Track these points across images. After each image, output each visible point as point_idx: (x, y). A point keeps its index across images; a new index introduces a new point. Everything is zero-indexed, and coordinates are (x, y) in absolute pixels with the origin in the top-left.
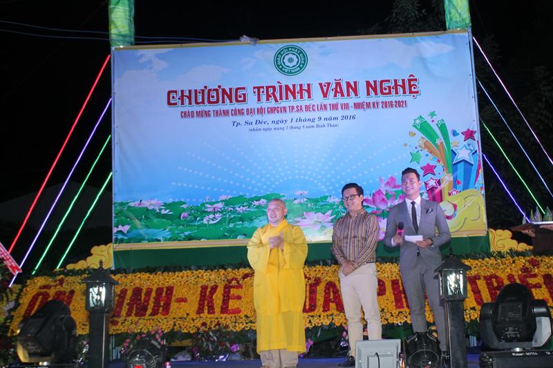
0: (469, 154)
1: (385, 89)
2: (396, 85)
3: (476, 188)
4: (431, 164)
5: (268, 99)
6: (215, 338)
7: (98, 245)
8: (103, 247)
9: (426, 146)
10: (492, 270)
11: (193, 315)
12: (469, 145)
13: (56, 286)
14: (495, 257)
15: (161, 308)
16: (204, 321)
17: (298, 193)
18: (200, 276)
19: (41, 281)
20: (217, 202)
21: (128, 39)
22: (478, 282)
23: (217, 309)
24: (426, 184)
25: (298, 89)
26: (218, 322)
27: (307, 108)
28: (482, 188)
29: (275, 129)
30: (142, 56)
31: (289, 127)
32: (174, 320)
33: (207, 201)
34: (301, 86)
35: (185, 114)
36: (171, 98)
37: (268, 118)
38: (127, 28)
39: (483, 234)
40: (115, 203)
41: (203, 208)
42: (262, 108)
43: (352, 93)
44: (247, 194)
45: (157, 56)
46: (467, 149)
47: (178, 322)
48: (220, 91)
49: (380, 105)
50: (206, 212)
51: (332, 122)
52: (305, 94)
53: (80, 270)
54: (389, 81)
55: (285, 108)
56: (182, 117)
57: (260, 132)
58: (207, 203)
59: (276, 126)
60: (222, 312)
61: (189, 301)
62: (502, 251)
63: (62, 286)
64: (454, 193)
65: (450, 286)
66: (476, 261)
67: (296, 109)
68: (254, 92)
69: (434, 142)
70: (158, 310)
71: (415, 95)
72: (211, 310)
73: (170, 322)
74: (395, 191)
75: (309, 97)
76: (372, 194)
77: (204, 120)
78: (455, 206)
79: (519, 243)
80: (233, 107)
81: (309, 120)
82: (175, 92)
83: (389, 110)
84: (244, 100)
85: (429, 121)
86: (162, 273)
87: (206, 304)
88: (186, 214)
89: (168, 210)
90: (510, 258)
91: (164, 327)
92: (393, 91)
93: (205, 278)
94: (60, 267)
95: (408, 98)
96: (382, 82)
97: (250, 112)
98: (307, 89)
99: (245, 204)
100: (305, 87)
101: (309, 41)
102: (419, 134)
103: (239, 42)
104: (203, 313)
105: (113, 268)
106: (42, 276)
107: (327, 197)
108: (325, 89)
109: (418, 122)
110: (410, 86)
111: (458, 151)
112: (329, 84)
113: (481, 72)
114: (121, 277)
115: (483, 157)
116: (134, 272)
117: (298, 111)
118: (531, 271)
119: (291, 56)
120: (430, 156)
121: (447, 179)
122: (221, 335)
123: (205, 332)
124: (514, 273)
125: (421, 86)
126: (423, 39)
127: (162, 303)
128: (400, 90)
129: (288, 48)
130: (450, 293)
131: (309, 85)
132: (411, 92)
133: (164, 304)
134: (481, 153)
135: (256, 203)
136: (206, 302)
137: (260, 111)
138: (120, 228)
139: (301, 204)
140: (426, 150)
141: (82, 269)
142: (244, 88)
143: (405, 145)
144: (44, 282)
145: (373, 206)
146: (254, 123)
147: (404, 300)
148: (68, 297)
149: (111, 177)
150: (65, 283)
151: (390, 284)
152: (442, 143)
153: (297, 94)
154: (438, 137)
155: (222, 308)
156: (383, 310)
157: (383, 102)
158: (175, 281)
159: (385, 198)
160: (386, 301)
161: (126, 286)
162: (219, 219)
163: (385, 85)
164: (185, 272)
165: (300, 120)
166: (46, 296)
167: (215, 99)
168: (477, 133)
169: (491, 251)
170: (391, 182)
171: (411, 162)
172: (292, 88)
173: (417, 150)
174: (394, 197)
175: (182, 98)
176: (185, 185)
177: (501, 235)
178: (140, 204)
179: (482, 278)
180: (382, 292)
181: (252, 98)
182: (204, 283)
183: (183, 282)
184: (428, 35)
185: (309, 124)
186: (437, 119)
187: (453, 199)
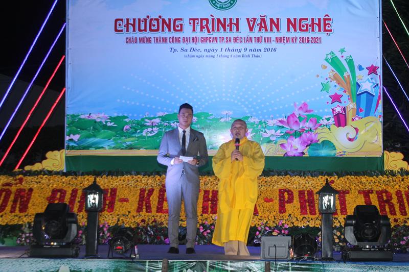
0: (371, 86)
1: (303, 26)
2: (313, 23)
3: (375, 115)
4: (339, 94)
5: (201, 30)
6: (152, 233)
7: (53, 150)
8: (56, 152)
9: (335, 78)
10: (384, 186)
11: (134, 213)
12: (372, 79)
14: (387, 175)
15: (107, 206)
16: (143, 218)
17: (225, 112)
18: (139, 180)
19: (3, 179)
20: (155, 118)
22: (371, 196)
23: (154, 209)
24: (333, 110)
25: (228, 22)
26: (155, 219)
27: (236, 40)
28: (380, 116)
29: (207, 56)
31: (219, 56)
32: (118, 217)
33: (147, 116)
34: (231, 19)
35: (130, 40)
36: (118, 26)
37: (201, 46)
39: (379, 155)
40: (68, 115)
41: (143, 123)
42: (196, 37)
43: (275, 29)
46: (370, 82)
47: (121, 218)
48: (161, 21)
49: (298, 40)
50: (145, 126)
51: (256, 53)
52: (234, 27)
53: (37, 171)
54: (307, 19)
55: (216, 39)
56: (127, 42)
57: (193, 58)
58: (146, 118)
59: (208, 54)
60: (158, 212)
61: (130, 201)
62: (394, 170)
63: (22, 185)
64: (357, 119)
65: (324, 203)
66: (371, 178)
67: (225, 40)
68: (190, 23)
69: (342, 74)
71: (329, 33)
72: (149, 209)
73: (115, 218)
74: (307, 115)
75: (238, 30)
76: (287, 117)
77: (146, 45)
78: (357, 130)
80: (171, 35)
81: (237, 50)
82: (122, 20)
83: (306, 45)
84: (181, 30)
85: (339, 55)
86: (107, 176)
87: (144, 204)
88: (128, 127)
89: (113, 123)
90: (400, 176)
91: (110, 222)
92: (310, 29)
93: (143, 182)
94: (19, 168)
95: (323, 35)
96: (301, 20)
97: (186, 40)
98: (236, 23)
100: (235, 21)
102: (330, 67)
104: (142, 211)
105: (65, 171)
106: (4, 175)
107: (249, 117)
108: (251, 23)
109: (329, 56)
110: (325, 25)
111: (363, 84)
112: (255, 19)
114: (72, 178)
115: (383, 89)
116: (83, 174)
117: (227, 42)
120: (338, 87)
121: (351, 106)
122: (156, 230)
123: (144, 227)
124: (402, 189)
125: (334, 25)
127: (107, 202)
128: (316, 28)
130: (324, 208)
131: (237, 20)
132: (325, 30)
133: (109, 203)
134: (382, 86)
136: (144, 203)
137: (195, 40)
138: (72, 137)
139: (226, 122)
140: (335, 81)
141: (39, 170)
142: (181, 19)
143: (318, 76)
144: (5, 180)
145: (287, 127)
146: (189, 50)
147: (308, 207)
148: (27, 194)
149: (65, 92)
150: (24, 182)
151: (298, 194)
152: (349, 76)
153: (227, 27)
154: (346, 71)
155: (157, 208)
156: (290, 215)
157: (300, 38)
158: (118, 183)
159: (298, 120)
160: (293, 208)
161: (76, 186)
162: (156, 132)
163: (303, 23)
164: (127, 177)
165: (229, 50)
166: (9, 193)
167: (156, 28)
168: (379, 69)
169: (385, 169)
170: (304, 107)
171: (321, 91)
172: (223, 22)
173: (327, 81)
174: (305, 120)
175: (127, 26)
176: (128, 102)
177: (394, 157)
178: (89, 117)
179: (375, 192)
180: (291, 200)
181: (188, 28)
182: (143, 186)
183: (125, 185)
185: (236, 53)
186: (346, 55)
187: (355, 124)
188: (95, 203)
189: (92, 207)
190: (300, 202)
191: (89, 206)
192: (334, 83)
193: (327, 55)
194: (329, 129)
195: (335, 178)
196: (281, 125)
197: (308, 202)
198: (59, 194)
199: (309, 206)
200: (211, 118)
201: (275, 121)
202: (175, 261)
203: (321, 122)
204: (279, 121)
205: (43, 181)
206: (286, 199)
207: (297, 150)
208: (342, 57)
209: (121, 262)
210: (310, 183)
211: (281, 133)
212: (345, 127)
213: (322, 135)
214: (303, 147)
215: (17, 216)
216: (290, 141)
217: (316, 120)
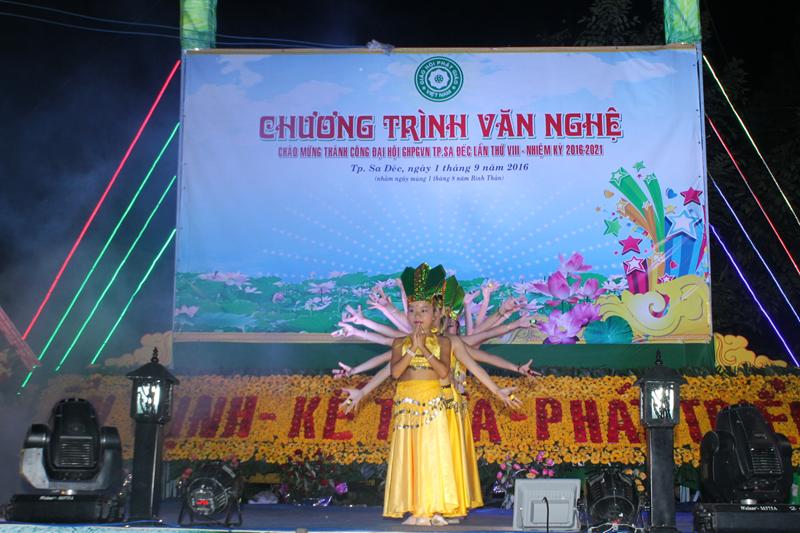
0: (690, 225)
1: (573, 127)
2: (589, 122)
3: (698, 273)
4: (635, 238)
5: (404, 136)
6: (314, 473)
7: (152, 332)
8: (157, 336)
9: (628, 211)
10: (717, 393)
11: (284, 439)
12: (691, 211)
13: (89, 388)
14: (721, 375)
15: (238, 427)
16: (299, 447)
18: (295, 382)
19: (68, 380)
20: (326, 281)
21: (206, 38)
22: (697, 409)
23: (319, 432)
24: (626, 265)
25: (447, 122)
26: (319, 449)
27: (460, 151)
28: (707, 274)
29: (413, 179)
30: (225, 64)
31: (432, 178)
32: (256, 445)
33: (312, 278)
34: (452, 117)
35: (285, 151)
36: (265, 127)
37: (403, 162)
38: (206, 23)
39: (706, 341)
40: (179, 274)
41: (305, 288)
42: (394, 148)
43: (525, 132)
44: (369, 271)
45: (249, 65)
46: (687, 216)
47: (261, 448)
48: (336, 120)
49: (565, 150)
50: (309, 293)
51: (494, 173)
52: (458, 131)
53: (124, 367)
54: (578, 115)
55: (427, 150)
56: (280, 155)
57: (389, 182)
58: (311, 281)
59: (415, 175)
60: (325, 436)
61: (278, 418)
62: (733, 367)
63: (97, 389)
64: (667, 279)
65: (655, 405)
66: (694, 380)
67: (443, 152)
68: (385, 124)
69: (640, 206)
70: (234, 428)
71: (615, 137)
72: (310, 433)
73: (250, 448)
74: (581, 275)
75: (463, 135)
76: (547, 278)
77: (312, 161)
78: (666, 298)
79: (757, 355)
80: (353, 144)
81: (462, 169)
82: (272, 118)
83: (576, 158)
84: (370, 136)
85: (634, 175)
86: (242, 376)
87: (302, 423)
88: (280, 295)
90: (743, 376)
91: (241, 454)
92: (584, 131)
93: (303, 386)
94: (96, 362)
95: (605, 141)
96: (569, 116)
97: (377, 152)
98: (460, 122)
99: (365, 285)
100: (458, 120)
101: (467, 52)
102: (619, 194)
103: (362, 49)
104: (298, 436)
105: (172, 367)
106: (71, 374)
108: (486, 123)
109: (617, 176)
110: (609, 124)
111: (675, 220)
112: (492, 116)
113: (713, 106)
115: (710, 228)
116: (201, 373)
117: (446, 155)
118: (773, 397)
119: (439, 72)
120: (634, 226)
121: (657, 259)
122: (322, 469)
123: (299, 463)
124: (748, 398)
125: (624, 125)
126: (631, 57)
127: (239, 420)
128: (595, 130)
129: (436, 61)
130: (654, 416)
131: (463, 117)
132: (609, 133)
133: (242, 421)
134: (708, 224)
135: (382, 284)
136: (303, 421)
137: (393, 152)
138: (184, 310)
140: (628, 217)
141: (127, 366)
142: (370, 118)
143: (598, 209)
145: (547, 295)
146: (383, 169)
147: (587, 430)
148: (105, 404)
149: (175, 235)
150: (101, 385)
151: (569, 406)
152: (651, 207)
153: (445, 130)
154: (646, 199)
155: (325, 430)
156: (557, 443)
157: (568, 146)
158: (259, 388)
159: (566, 283)
160: (562, 430)
162: (328, 304)
163: (573, 121)
164: (275, 377)
165: (449, 168)
167: (328, 131)
168: (702, 195)
169: (717, 365)
170: (576, 261)
171: (605, 233)
172: (439, 121)
173: (614, 217)
174: (579, 282)
175: (281, 128)
176: (281, 254)
177: (731, 343)
178: (214, 278)
179: (701, 403)
180: (557, 418)
181: (381, 132)
182: (302, 393)
183: (270, 392)
184: (638, 50)
185: (461, 174)
186: (644, 173)
187: (664, 288)
190: (574, 421)
191: (140, 411)
192: (627, 219)
193: (613, 174)
194: (620, 297)
195: (633, 379)
196: (537, 291)
197: (588, 420)
199: (589, 427)
201: (527, 286)
203: (606, 286)
204: (535, 285)
206: (549, 416)
207: (565, 332)
208: (639, 176)
210: (590, 389)
211: (538, 304)
212: (647, 294)
213: (607, 308)
214: (576, 329)
216: (553, 318)
217: (596, 283)
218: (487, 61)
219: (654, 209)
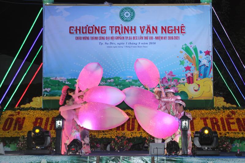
0: (207, 62)
1: (170, 31)
2: (175, 29)
3: (209, 77)
4: (189, 66)
5: (116, 33)
7: (36, 96)
8: (38, 98)
9: (187, 58)
10: (214, 115)
12: (207, 58)
13: (16, 115)
14: (216, 109)
17: (129, 77)
19: (9, 112)
21: (51, 0)
22: (207, 120)
24: (186, 75)
25: (130, 29)
26: (91, 134)
27: (134, 38)
28: (212, 77)
30: (58, 9)
31: (125, 47)
34: (131, 27)
35: (78, 38)
36: (71, 30)
37: (116, 41)
39: (211, 99)
40: (44, 78)
43: (155, 32)
44: (105, 77)
45: (65, 9)
48: (94, 28)
49: (167, 38)
51: (145, 45)
52: (133, 31)
53: (27, 108)
54: (172, 27)
55: (124, 38)
56: (76, 39)
57: (111, 48)
59: (119, 46)
62: (219, 107)
63: (19, 115)
64: (199, 79)
65: (183, 125)
66: (207, 111)
67: (129, 38)
68: (110, 29)
69: (191, 55)
71: (183, 34)
74: (172, 78)
75: (135, 33)
77: (87, 41)
78: (199, 85)
79: (227, 103)
80: (100, 36)
81: (135, 44)
82: (73, 27)
83: (171, 41)
84: (105, 33)
85: (189, 45)
90: (222, 110)
92: (174, 32)
94: (18, 106)
95: (180, 35)
96: (169, 27)
97: (107, 38)
98: (134, 29)
99: (104, 81)
100: (133, 28)
101: (136, 5)
102: (184, 52)
103: (103, 5)
105: (42, 108)
106: (9, 110)
108: (142, 29)
109: (184, 46)
110: (182, 30)
111: (202, 60)
112: (144, 27)
114: (46, 112)
116: (52, 110)
118: (231, 116)
119: (127, 12)
120: (189, 62)
121: (196, 73)
124: (223, 117)
125: (186, 30)
126: (189, 7)
128: (177, 31)
129: (126, 9)
131: (135, 27)
132: (182, 32)
134: (212, 62)
135: (109, 81)
137: (112, 38)
138: (46, 89)
139: (129, 82)
140: (187, 60)
142: (105, 27)
143: (178, 57)
144: (10, 113)
146: (109, 44)
148: (22, 120)
149: (42, 65)
150: (20, 114)
152: (194, 57)
153: (129, 31)
154: (193, 54)
157: (168, 37)
159: (168, 81)
161: (49, 116)
163: (170, 29)
165: (130, 43)
166: (12, 120)
167: (91, 31)
168: (211, 53)
169: (214, 106)
170: (171, 73)
171: (180, 65)
172: (127, 28)
173: (183, 59)
174: (171, 80)
175: (76, 30)
176: (77, 71)
177: (219, 100)
178: (55, 79)
179: (209, 118)
181: (108, 32)
184: (191, 5)
185: (134, 45)
186: (193, 45)
187: (198, 82)
188: (60, 126)
189: (58, 127)
191: (57, 127)
194: (184, 85)
195: (188, 111)
198: (39, 120)
200: (121, 79)
202: (103, 156)
203: (180, 81)
205: (31, 113)
209: (75, 157)
212: (193, 84)
213: (180, 88)
215: (17, 132)
217: (177, 80)
218: (143, 9)
219: (196, 57)
